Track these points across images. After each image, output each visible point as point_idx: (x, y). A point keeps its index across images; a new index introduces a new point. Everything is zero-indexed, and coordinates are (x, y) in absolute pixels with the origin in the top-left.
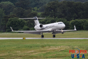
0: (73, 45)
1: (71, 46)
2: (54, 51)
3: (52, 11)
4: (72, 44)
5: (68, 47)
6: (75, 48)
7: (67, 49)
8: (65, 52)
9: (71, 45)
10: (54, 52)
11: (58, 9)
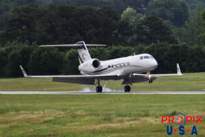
0: (73, 107)
1: (68, 111)
2: (28, 122)
3: (24, 27)
4: (71, 106)
5: (62, 113)
6: (79, 115)
7: (59, 118)
8: (54, 124)
9: (69, 107)
10: (29, 124)
11: (37, 23)
